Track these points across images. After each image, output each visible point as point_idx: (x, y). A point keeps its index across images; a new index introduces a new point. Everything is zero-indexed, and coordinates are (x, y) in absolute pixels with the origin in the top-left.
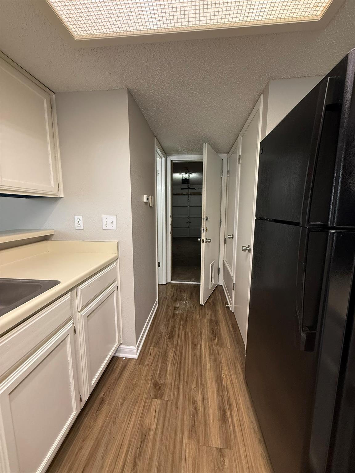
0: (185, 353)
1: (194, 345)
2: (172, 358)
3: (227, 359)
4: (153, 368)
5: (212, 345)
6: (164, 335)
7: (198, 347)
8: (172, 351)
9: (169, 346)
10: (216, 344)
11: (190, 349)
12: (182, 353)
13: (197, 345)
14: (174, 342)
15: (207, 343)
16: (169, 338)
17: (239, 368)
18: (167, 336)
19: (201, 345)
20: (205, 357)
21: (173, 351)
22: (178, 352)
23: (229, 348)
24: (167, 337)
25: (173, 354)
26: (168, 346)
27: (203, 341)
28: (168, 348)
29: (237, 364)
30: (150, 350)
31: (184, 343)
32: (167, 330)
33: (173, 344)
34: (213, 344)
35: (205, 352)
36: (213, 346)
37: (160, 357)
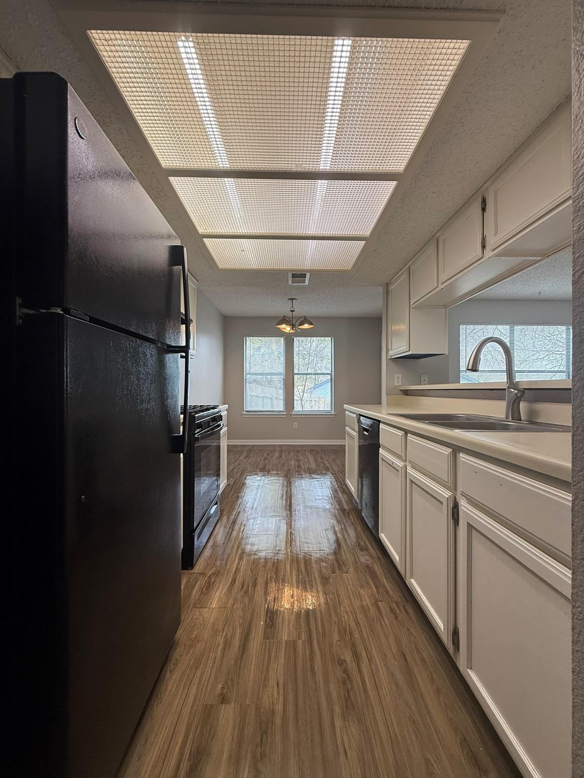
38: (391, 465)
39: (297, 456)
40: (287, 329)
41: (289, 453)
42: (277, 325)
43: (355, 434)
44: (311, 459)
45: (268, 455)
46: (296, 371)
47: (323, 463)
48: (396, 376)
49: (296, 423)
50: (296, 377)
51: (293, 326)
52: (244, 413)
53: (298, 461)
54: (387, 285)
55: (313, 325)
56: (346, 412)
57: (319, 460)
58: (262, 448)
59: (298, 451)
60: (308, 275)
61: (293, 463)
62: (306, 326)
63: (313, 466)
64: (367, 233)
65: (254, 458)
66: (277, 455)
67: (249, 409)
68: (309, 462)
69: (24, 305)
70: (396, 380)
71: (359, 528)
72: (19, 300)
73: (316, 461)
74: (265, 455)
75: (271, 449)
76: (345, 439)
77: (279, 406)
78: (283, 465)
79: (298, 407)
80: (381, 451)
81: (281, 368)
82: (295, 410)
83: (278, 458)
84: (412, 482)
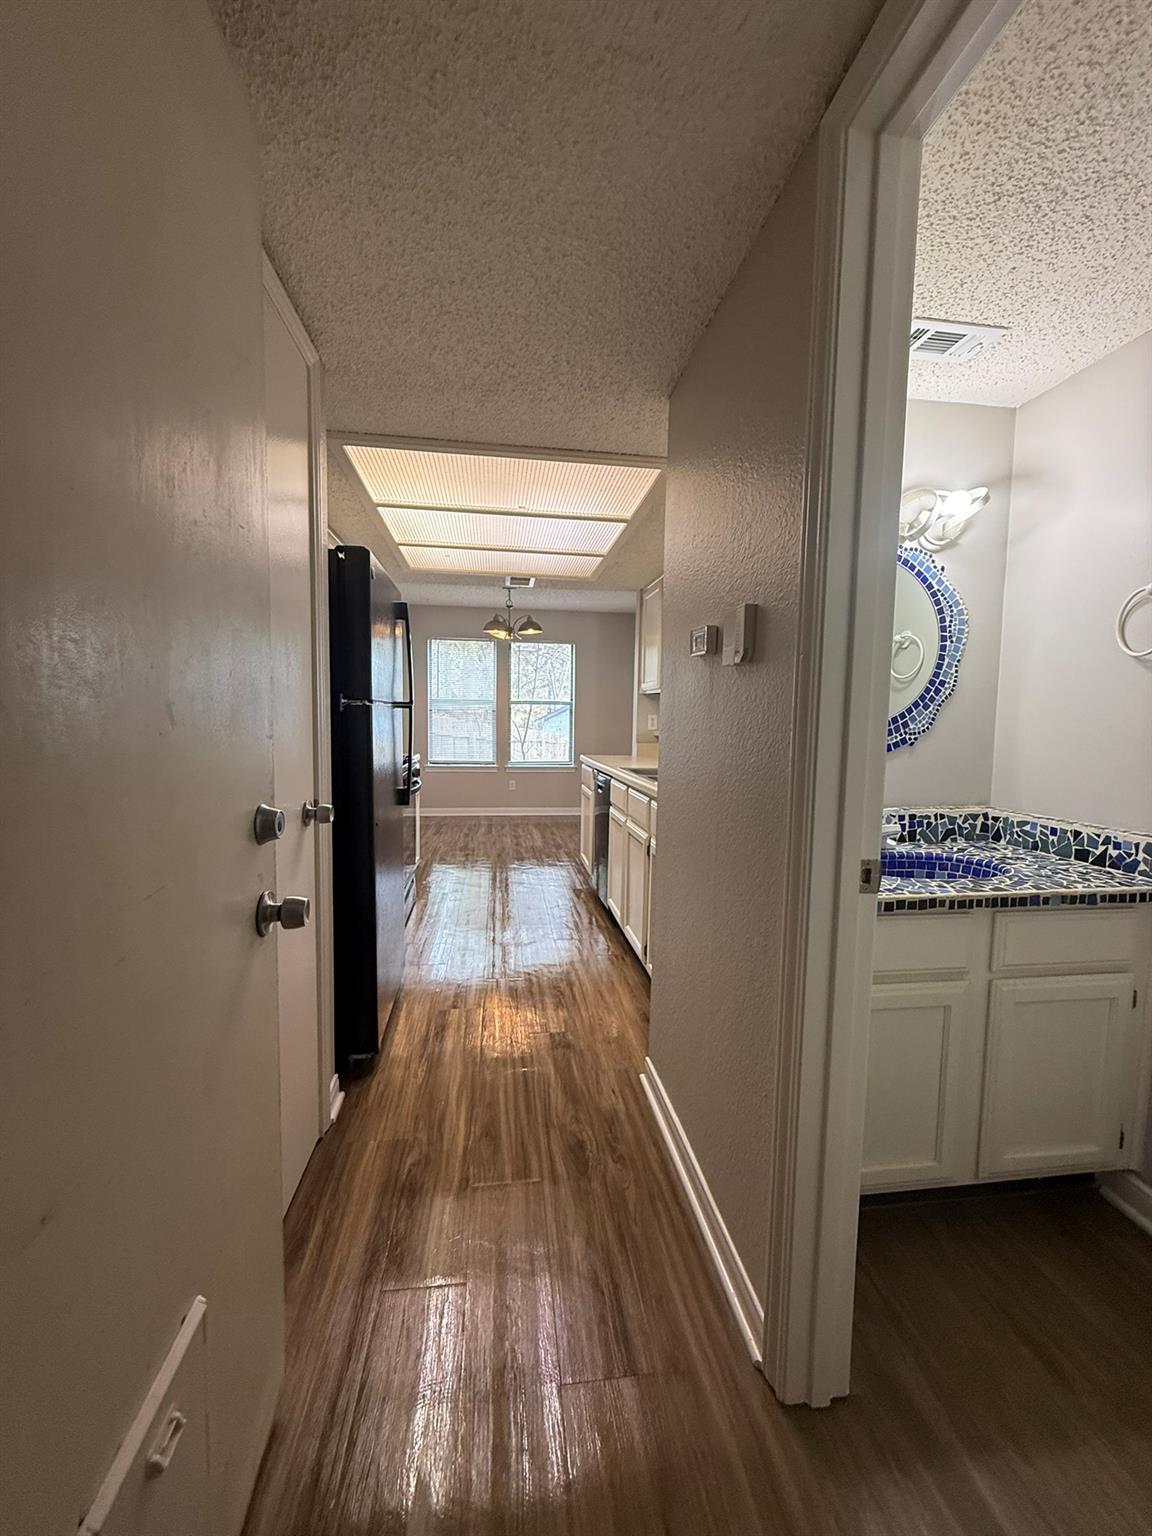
0: (516, 1108)
1: (490, 1134)
2: (551, 1091)
3: (397, 1107)
4: (589, 1067)
5: (430, 1143)
6: (604, 1154)
7: (477, 1130)
8: (556, 1108)
9: (571, 1119)
10: (416, 1148)
11: (503, 1119)
12: (528, 1107)
13: (481, 1134)
14: (561, 1134)
15: (445, 1148)
16: (581, 1145)
17: (373, 1091)
18: (591, 1149)
19: (467, 1138)
20: (458, 1106)
21: (553, 1106)
22: (539, 1106)
23: (375, 1141)
24: (592, 1146)
25: (553, 1100)
26: (578, 1120)
27: (460, 1150)
28: (572, 1113)
29: (373, 1101)
30: (621, 1100)
31: (526, 1135)
32: (604, 1176)
33: (562, 1128)
34: (425, 1149)
35: (458, 1120)
36: (428, 1139)
37: (584, 1087)
38: (617, 822)
39: (515, 831)
40: (502, 634)
41: (503, 828)
42: (485, 629)
43: (590, 793)
44: (537, 835)
45: (469, 829)
46: (513, 699)
47: (554, 840)
48: (650, 717)
49: (513, 782)
50: (512, 706)
51: (510, 630)
52: (429, 765)
53: (516, 837)
54: (642, 592)
55: (540, 629)
56: (583, 766)
57: (548, 835)
58: (460, 821)
59: (517, 825)
60: (533, 580)
61: (509, 840)
62: (531, 631)
63: (539, 843)
64: (605, 551)
65: (449, 834)
66: (483, 830)
67: (434, 759)
68: (532, 837)
69: (344, 698)
70: (650, 722)
71: (591, 906)
72: (341, 695)
73: (544, 837)
74: (465, 830)
75: (473, 822)
76: (580, 806)
77: (487, 754)
78: (494, 843)
79: (516, 756)
80: (612, 809)
81: (491, 694)
82: (512, 760)
83: (484, 835)
84: (630, 834)
